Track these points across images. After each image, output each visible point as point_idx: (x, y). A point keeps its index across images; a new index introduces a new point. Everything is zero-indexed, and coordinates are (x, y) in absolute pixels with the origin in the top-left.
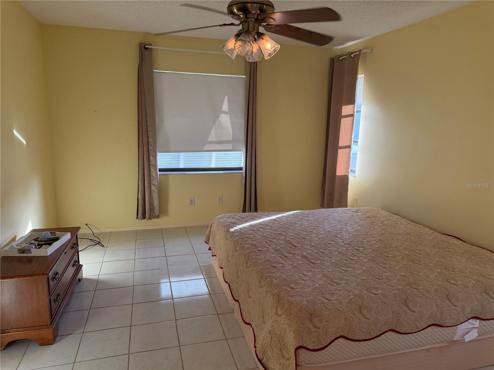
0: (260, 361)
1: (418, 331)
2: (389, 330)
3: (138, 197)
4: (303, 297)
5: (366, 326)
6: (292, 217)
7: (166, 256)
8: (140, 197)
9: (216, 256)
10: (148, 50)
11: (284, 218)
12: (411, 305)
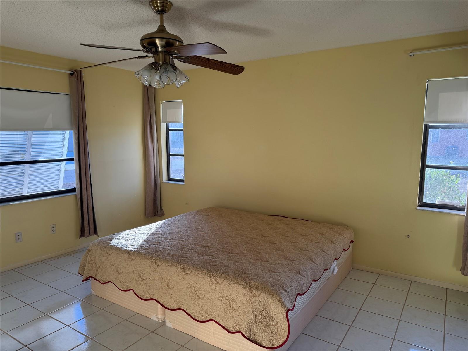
0: (249, 339)
1: (321, 277)
2: (313, 281)
9: (110, 282)
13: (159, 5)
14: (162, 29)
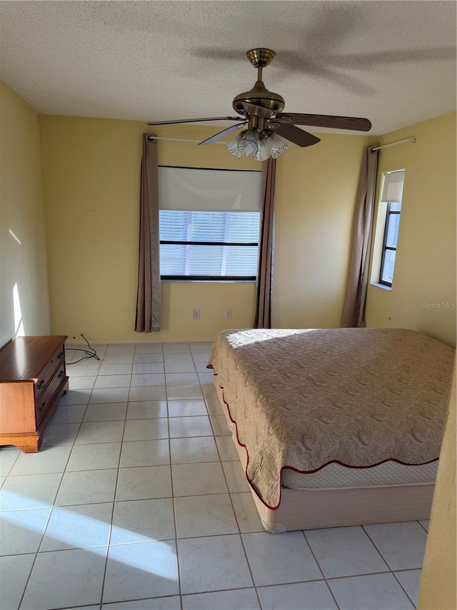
0: (250, 482)
1: (424, 464)
2: (390, 459)
3: (137, 307)
4: (299, 418)
5: (362, 452)
6: (306, 336)
7: (165, 373)
8: (139, 307)
9: (217, 374)
10: (153, 141)
11: (297, 336)
12: (417, 435)
13: (256, 56)
14: (259, 86)
